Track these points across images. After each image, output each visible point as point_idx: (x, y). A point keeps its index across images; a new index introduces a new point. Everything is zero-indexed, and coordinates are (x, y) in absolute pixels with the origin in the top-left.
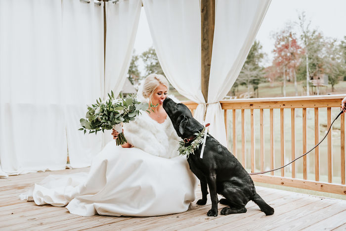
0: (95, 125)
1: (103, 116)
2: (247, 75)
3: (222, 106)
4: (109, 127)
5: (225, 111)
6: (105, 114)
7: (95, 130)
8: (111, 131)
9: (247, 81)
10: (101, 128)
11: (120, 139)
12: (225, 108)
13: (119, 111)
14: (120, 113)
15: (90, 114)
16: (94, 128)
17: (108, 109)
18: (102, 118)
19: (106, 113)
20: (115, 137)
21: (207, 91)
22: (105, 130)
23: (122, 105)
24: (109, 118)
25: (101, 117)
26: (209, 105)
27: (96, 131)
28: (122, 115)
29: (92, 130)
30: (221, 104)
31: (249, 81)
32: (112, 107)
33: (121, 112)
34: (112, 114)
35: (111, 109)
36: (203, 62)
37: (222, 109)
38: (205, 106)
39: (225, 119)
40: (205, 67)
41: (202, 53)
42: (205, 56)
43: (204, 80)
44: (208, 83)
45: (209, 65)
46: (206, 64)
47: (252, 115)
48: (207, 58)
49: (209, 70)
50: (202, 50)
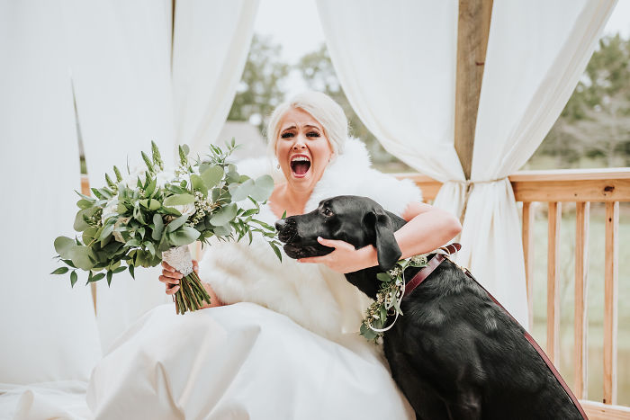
0: (106, 254)
1: (129, 225)
2: (607, 128)
3: (515, 191)
4: (147, 259)
5: (526, 206)
7: (105, 271)
8: (159, 268)
9: (608, 145)
10: (123, 263)
11: (189, 293)
12: (526, 196)
13: (179, 208)
14: (185, 216)
15: (86, 219)
16: (102, 265)
18: (126, 235)
19: (137, 215)
20: (171, 286)
21: (470, 145)
22: (139, 269)
23: (189, 187)
24: (149, 232)
25: (124, 229)
26: (477, 188)
27: (110, 273)
28: (191, 219)
29: (95, 273)
30: (514, 184)
31: (613, 145)
32: (158, 198)
33: (185, 209)
34: (157, 219)
35: (155, 204)
36: (463, 55)
37: (517, 200)
38: (464, 189)
39: (525, 233)
40: (467, 69)
41: (460, 28)
42: (469, 37)
43: (462, 110)
44: (475, 118)
45: (480, 64)
46: (472, 60)
47: (610, 220)
48: (473, 42)
49: (479, 78)
50: (461, 16)
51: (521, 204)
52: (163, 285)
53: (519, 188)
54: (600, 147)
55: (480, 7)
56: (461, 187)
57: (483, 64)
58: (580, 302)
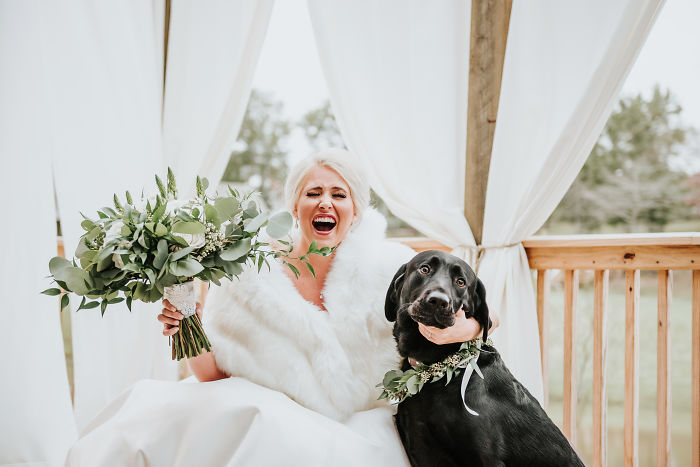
0: (105, 281)
1: (131, 249)
2: (629, 194)
3: (529, 258)
4: (150, 294)
5: (541, 273)
6: (137, 244)
7: (100, 300)
8: (158, 306)
9: (630, 212)
10: (121, 294)
11: (188, 337)
12: (541, 264)
13: (187, 238)
14: (193, 246)
15: (88, 244)
16: (98, 293)
17: (150, 226)
18: (125, 259)
19: (142, 241)
20: (170, 327)
22: (137, 303)
23: (201, 217)
24: (151, 258)
25: (125, 252)
26: (488, 253)
27: (105, 302)
28: (198, 251)
29: (88, 300)
30: (528, 250)
31: (636, 213)
32: (166, 223)
34: (162, 246)
35: (161, 230)
36: (474, 112)
37: (531, 267)
38: (475, 255)
39: (540, 302)
40: (478, 126)
41: (471, 83)
42: (481, 92)
43: (473, 169)
44: (486, 179)
45: (492, 122)
46: (483, 117)
47: (631, 289)
48: (485, 98)
49: (491, 135)
50: (472, 71)
51: (536, 272)
52: (162, 326)
53: (533, 254)
54: (622, 214)
55: (492, 61)
56: (471, 252)
57: (494, 121)
58: (599, 378)
